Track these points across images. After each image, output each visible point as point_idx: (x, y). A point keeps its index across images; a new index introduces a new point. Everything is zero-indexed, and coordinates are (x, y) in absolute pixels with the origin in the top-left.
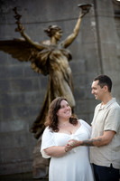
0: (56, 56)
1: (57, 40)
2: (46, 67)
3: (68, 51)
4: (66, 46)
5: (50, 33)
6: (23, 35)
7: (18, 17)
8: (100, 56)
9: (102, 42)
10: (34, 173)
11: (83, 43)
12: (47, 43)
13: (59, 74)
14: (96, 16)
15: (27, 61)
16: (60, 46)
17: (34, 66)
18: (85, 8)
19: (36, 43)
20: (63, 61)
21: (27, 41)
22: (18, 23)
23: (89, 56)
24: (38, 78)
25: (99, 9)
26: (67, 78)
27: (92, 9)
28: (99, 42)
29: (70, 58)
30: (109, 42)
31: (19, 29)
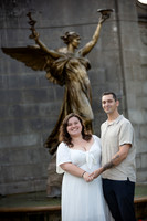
0: (74, 65)
1: (75, 47)
2: (62, 77)
3: (86, 60)
4: (85, 54)
5: (67, 40)
6: (37, 43)
7: (32, 23)
8: (122, 64)
9: (124, 49)
10: (49, 192)
11: (103, 50)
12: (64, 50)
13: (76, 85)
14: (118, 21)
15: (41, 70)
16: (77, 55)
17: (49, 75)
18: (105, 14)
19: (52, 51)
20: (81, 71)
21: (42, 48)
22: (32, 29)
23: (109, 64)
24: (53, 88)
25: (121, 12)
26: (85, 89)
27: (113, 14)
28: (120, 49)
29: (88, 67)
30: (132, 50)
31: (33, 36)
